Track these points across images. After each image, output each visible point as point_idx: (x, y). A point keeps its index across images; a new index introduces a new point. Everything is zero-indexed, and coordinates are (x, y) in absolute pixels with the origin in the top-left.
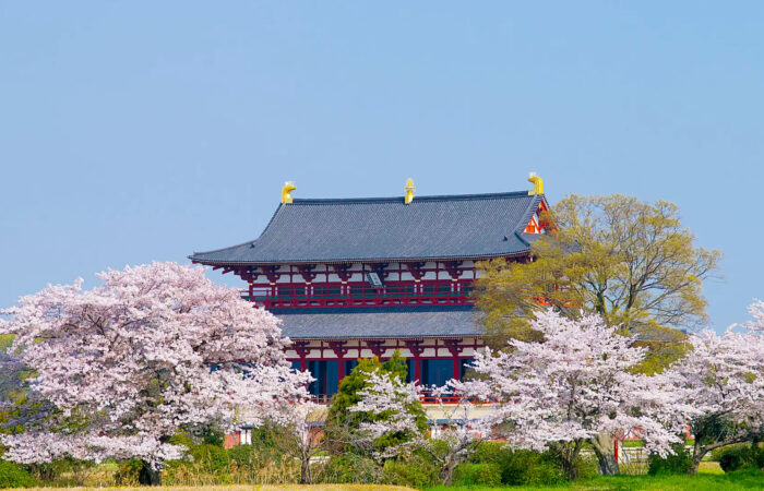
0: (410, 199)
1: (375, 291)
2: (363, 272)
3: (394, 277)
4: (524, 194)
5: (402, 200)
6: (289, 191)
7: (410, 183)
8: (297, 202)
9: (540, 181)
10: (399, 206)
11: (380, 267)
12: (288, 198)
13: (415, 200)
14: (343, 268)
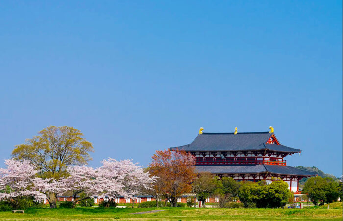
0: (236, 133)
1: (223, 160)
2: (220, 154)
3: (228, 156)
4: (268, 132)
5: (233, 133)
6: (202, 130)
7: (236, 128)
8: (203, 133)
9: (273, 129)
10: (232, 135)
11: (224, 153)
12: (201, 132)
13: (237, 133)
14: (214, 153)
